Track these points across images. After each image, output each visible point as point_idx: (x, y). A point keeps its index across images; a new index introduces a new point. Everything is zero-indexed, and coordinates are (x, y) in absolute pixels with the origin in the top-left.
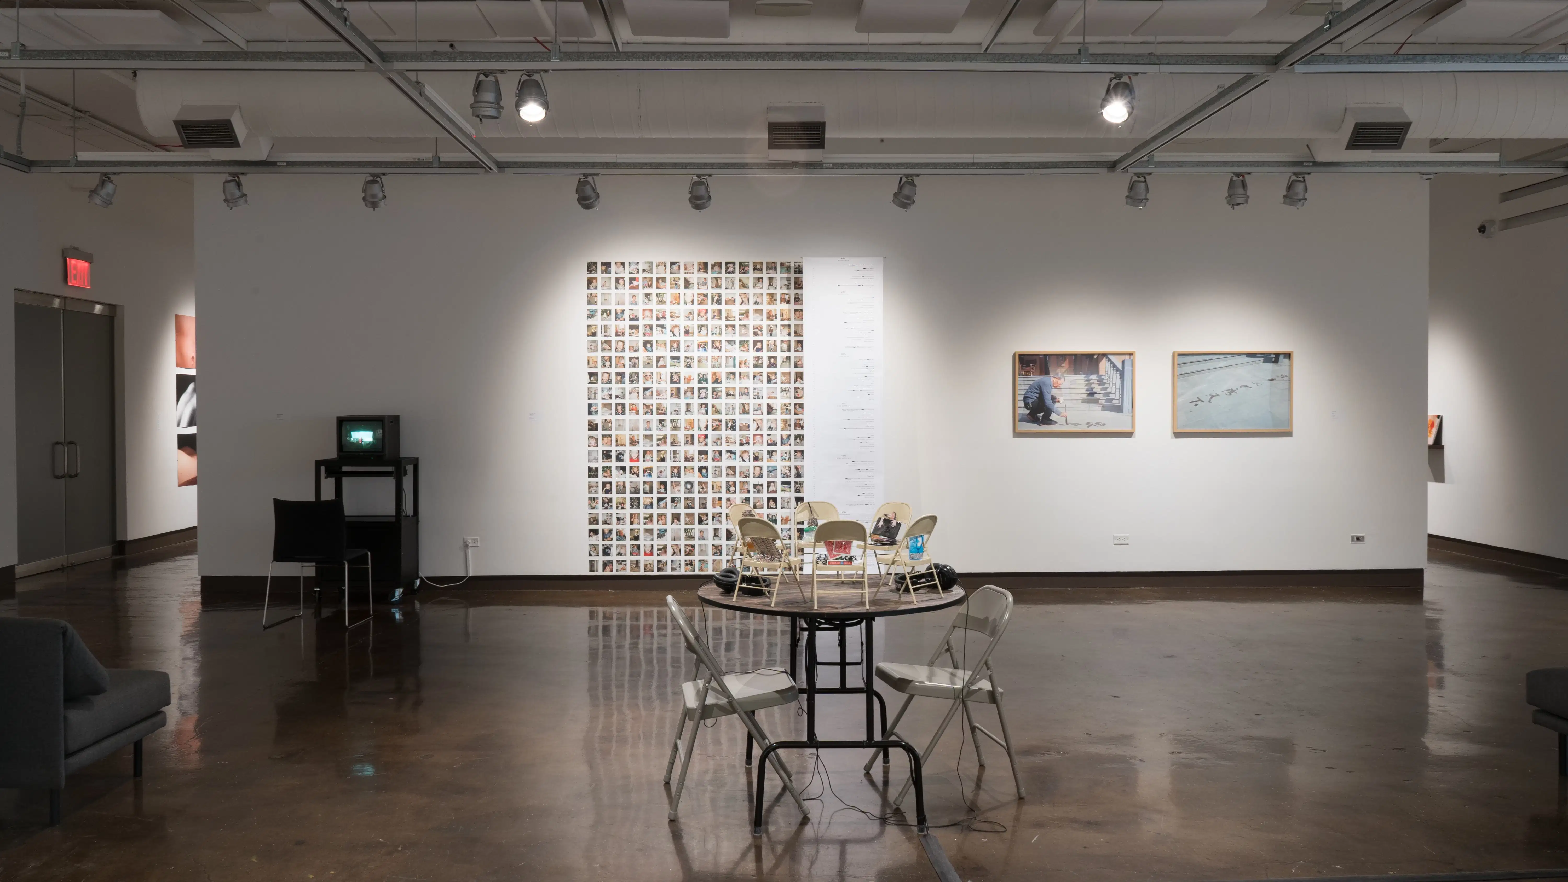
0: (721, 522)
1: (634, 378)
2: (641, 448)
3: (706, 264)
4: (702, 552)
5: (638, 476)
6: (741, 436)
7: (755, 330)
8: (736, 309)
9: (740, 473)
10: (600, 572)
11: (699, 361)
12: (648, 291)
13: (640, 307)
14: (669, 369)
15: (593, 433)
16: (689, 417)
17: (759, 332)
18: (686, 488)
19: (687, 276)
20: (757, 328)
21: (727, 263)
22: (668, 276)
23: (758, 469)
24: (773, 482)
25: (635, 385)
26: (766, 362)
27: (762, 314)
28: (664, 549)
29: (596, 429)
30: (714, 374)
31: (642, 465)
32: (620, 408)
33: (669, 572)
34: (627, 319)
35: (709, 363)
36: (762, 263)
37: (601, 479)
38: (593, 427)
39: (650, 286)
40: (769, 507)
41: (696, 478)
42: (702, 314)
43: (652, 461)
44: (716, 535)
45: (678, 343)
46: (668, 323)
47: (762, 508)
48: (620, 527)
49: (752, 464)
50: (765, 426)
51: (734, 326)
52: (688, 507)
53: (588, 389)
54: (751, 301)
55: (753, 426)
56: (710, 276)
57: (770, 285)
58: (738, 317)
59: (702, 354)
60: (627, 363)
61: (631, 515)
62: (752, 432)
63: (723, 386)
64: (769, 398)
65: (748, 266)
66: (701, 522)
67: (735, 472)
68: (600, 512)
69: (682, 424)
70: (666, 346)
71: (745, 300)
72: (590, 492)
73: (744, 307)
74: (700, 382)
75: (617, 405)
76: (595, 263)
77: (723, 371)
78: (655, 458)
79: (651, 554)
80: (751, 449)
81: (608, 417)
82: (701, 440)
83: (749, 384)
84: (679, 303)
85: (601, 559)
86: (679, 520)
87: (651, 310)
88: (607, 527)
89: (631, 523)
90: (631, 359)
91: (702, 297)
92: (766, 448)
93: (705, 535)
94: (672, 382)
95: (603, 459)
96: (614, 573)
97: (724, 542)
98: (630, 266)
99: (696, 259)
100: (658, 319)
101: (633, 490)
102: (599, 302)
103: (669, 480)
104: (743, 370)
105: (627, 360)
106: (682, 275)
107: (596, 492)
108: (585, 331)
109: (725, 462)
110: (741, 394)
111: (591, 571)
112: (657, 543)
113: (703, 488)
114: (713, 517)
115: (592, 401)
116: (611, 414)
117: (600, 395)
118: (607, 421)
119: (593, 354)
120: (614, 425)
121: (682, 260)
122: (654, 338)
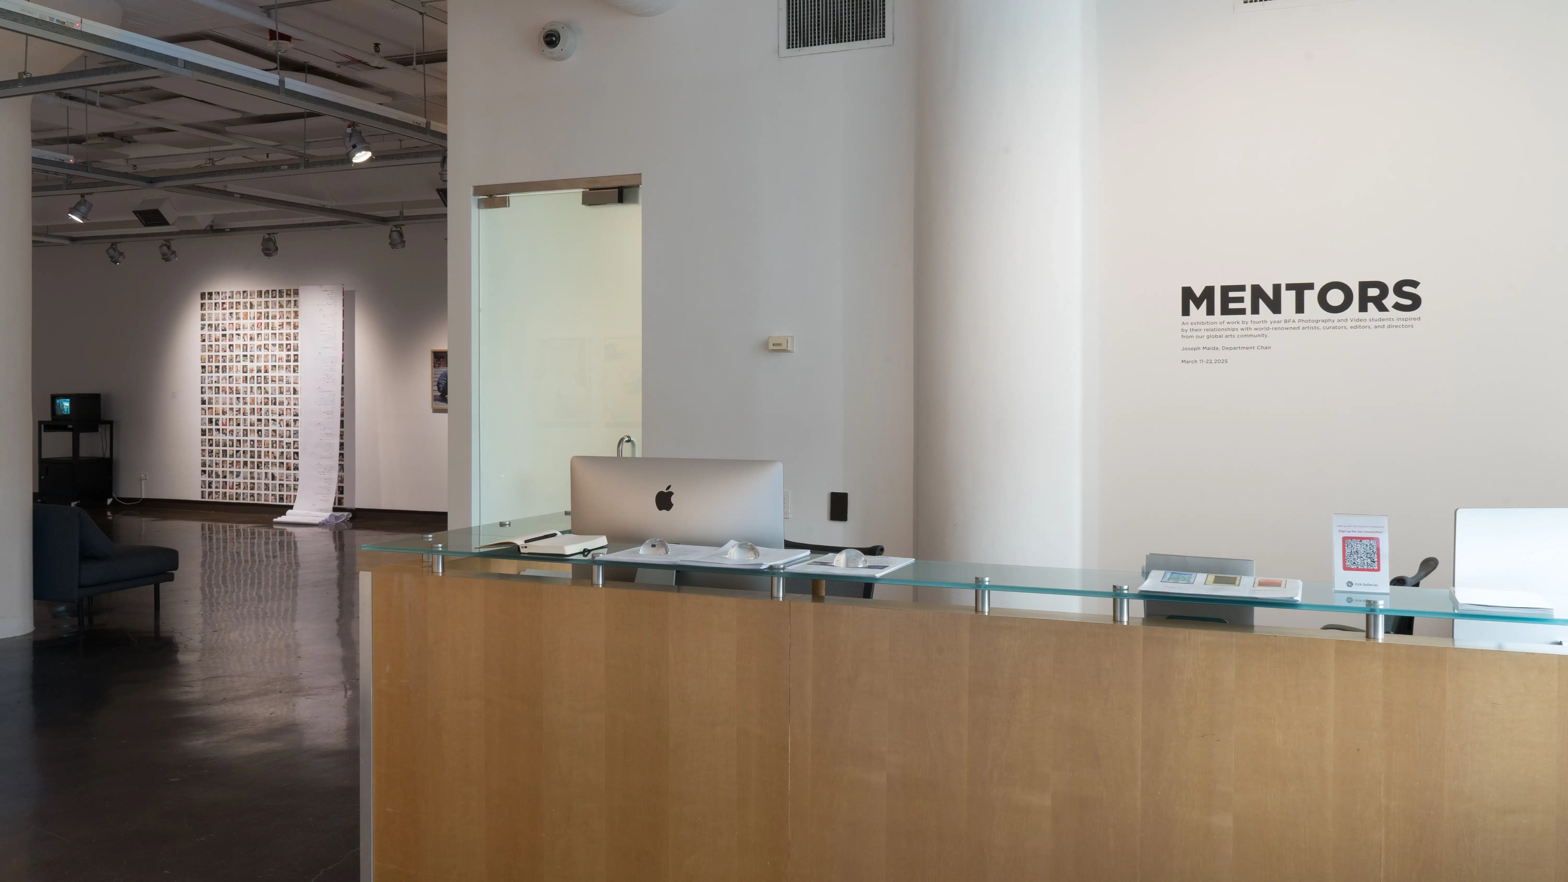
0: (269, 468)
1: (224, 369)
2: (228, 416)
3: (261, 292)
4: (259, 488)
5: (226, 435)
6: (279, 409)
7: (287, 336)
8: (277, 322)
9: (279, 434)
10: (207, 499)
11: (257, 358)
12: (231, 311)
13: (227, 322)
14: (242, 363)
15: (204, 406)
16: (252, 396)
17: (289, 338)
18: (251, 444)
19: (252, 300)
20: (288, 335)
21: (272, 291)
22: (242, 300)
23: (288, 432)
24: (296, 441)
25: (224, 375)
26: (292, 358)
27: (290, 325)
28: (239, 485)
29: (205, 404)
30: (265, 367)
31: (228, 428)
32: (217, 389)
33: (241, 501)
34: (221, 330)
35: (263, 359)
36: (290, 290)
37: (207, 437)
38: (203, 402)
39: (232, 308)
40: (294, 459)
41: (256, 438)
42: (259, 326)
43: (233, 425)
44: (266, 477)
45: (246, 345)
46: (241, 332)
47: (290, 459)
48: (217, 469)
49: (285, 428)
50: (292, 403)
51: (275, 334)
52: (252, 457)
53: (202, 377)
54: (285, 317)
55: (286, 402)
56: (263, 300)
57: (295, 305)
58: (278, 327)
59: (259, 353)
60: (221, 359)
61: (223, 461)
62: (285, 407)
63: (270, 374)
64: (294, 383)
65: (283, 292)
66: (258, 467)
67: (276, 434)
68: (207, 458)
69: (249, 401)
70: (240, 348)
71: (282, 316)
72: (202, 445)
73: (281, 321)
74: (257, 372)
75: (216, 387)
76: (204, 293)
77: (270, 364)
78: (235, 424)
79: (233, 488)
80: (285, 418)
81: (210, 396)
82: (259, 411)
83: (283, 373)
84: (247, 319)
85: (207, 490)
86: (247, 466)
87: (233, 324)
88: (211, 469)
89: (223, 467)
90: (223, 356)
91: (259, 315)
92: (293, 418)
93: (260, 476)
94: (244, 372)
95: (209, 423)
96: (214, 500)
97: (270, 482)
98: (222, 295)
99: (256, 289)
100: (236, 330)
101: (224, 445)
102: (207, 319)
103: (242, 438)
104: (281, 364)
105: (221, 357)
106: (248, 300)
107: (205, 446)
108: (200, 340)
109: (271, 427)
110: (280, 380)
111: (202, 498)
112: (236, 480)
113: (259, 445)
114: (265, 465)
115: (203, 385)
116: (212, 394)
117: (207, 381)
118: (210, 399)
119: (203, 354)
120: (214, 401)
121: (249, 290)
122: (234, 343)
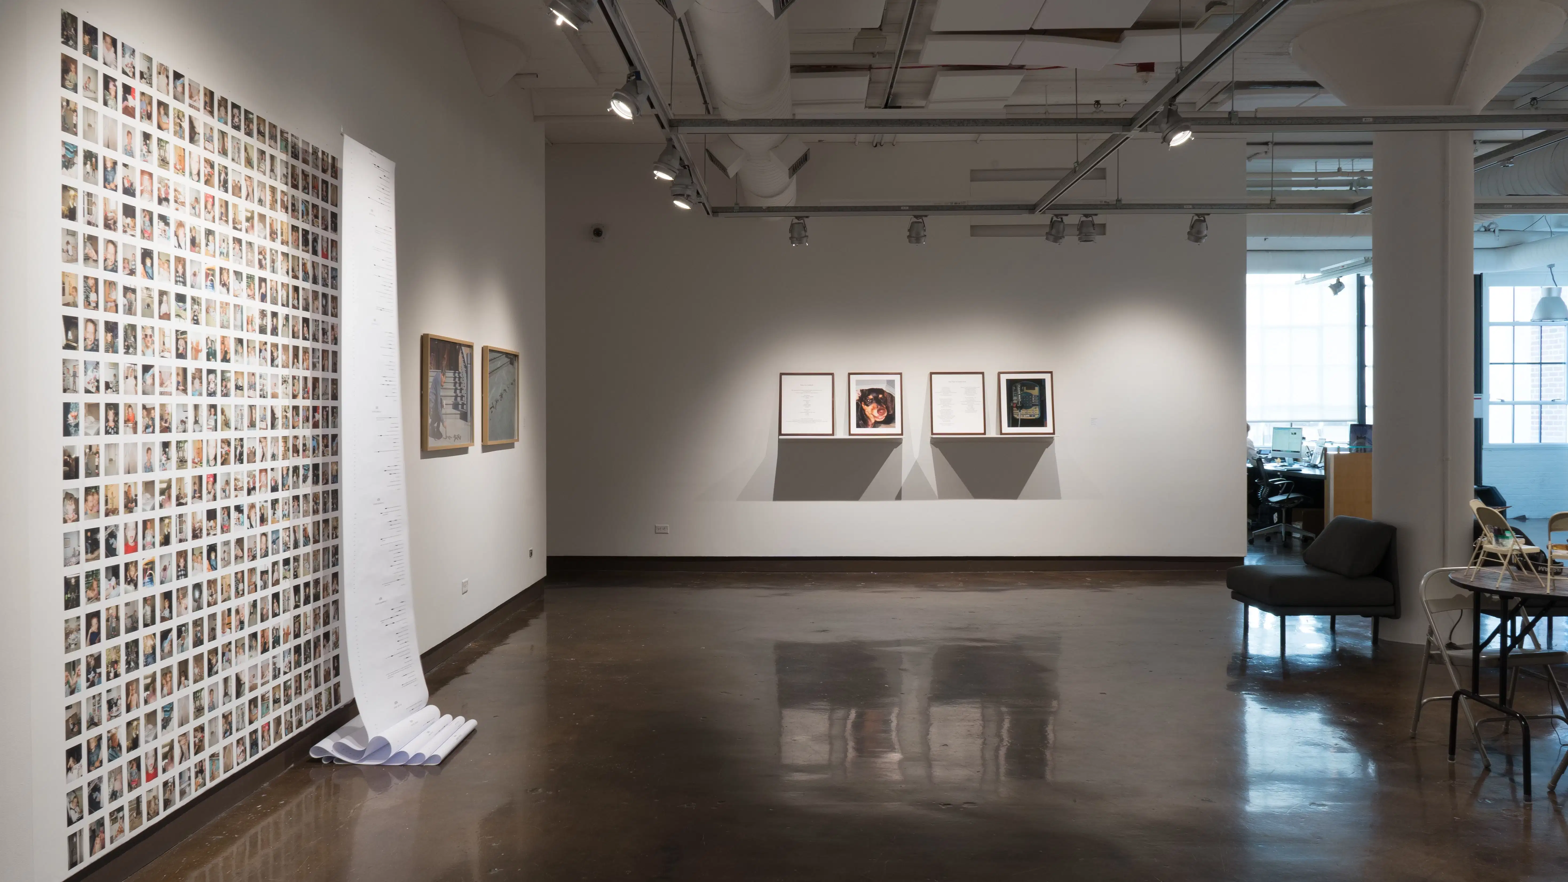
0: (230, 663)
1: (130, 341)
2: (139, 515)
3: (212, 96)
4: (213, 736)
5: (136, 586)
6: (248, 475)
7: (260, 257)
8: (242, 207)
9: (248, 551)
10: (84, 859)
11: (207, 311)
12: (147, 127)
13: (137, 164)
15: (71, 484)
16: (197, 436)
17: (264, 262)
18: (194, 599)
19: (192, 113)
20: (261, 253)
21: (233, 105)
23: (264, 540)
25: (130, 359)
26: (269, 324)
27: (265, 226)
28: (170, 754)
30: (223, 341)
32: (111, 414)
33: (175, 803)
34: (120, 186)
35: (218, 317)
36: (264, 122)
38: (71, 470)
41: (204, 574)
42: (209, 206)
43: (154, 545)
44: (225, 694)
45: (184, 264)
46: (171, 213)
48: (113, 725)
49: (258, 531)
50: (269, 452)
51: (240, 243)
52: (196, 642)
54: (256, 196)
55: (259, 453)
56: (216, 124)
57: (272, 169)
58: (244, 224)
59: (210, 295)
60: (120, 300)
61: (127, 688)
62: (258, 465)
63: (232, 368)
64: (273, 396)
65: (252, 122)
66: (210, 670)
67: (243, 551)
69: (189, 453)
70: (169, 267)
71: (250, 191)
72: (67, 649)
73: (250, 206)
74: (208, 357)
77: (231, 337)
78: (157, 537)
79: (155, 773)
80: (257, 499)
81: (93, 440)
82: (210, 487)
83: (256, 365)
84: (183, 171)
86: (186, 676)
87: (151, 177)
88: (93, 733)
89: (128, 709)
90: (125, 291)
91: (209, 169)
92: (270, 497)
93: (215, 698)
94: (178, 354)
95: (87, 553)
97: (233, 704)
99: (202, 79)
100: (160, 201)
101: (129, 623)
102: (80, 130)
103: (174, 586)
104: (250, 336)
105: (120, 292)
106: (186, 109)
107: (77, 646)
109: (234, 532)
110: (249, 386)
112: (162, 742)
113: (212, 595)
114: (223, 655)
115: (69, 398)
116: (98, 433)
117: (82, 382)
118: (92, 452)
119: (70, 268)
120: (102, 461)
121: (189, 76)
122: (156, 246)
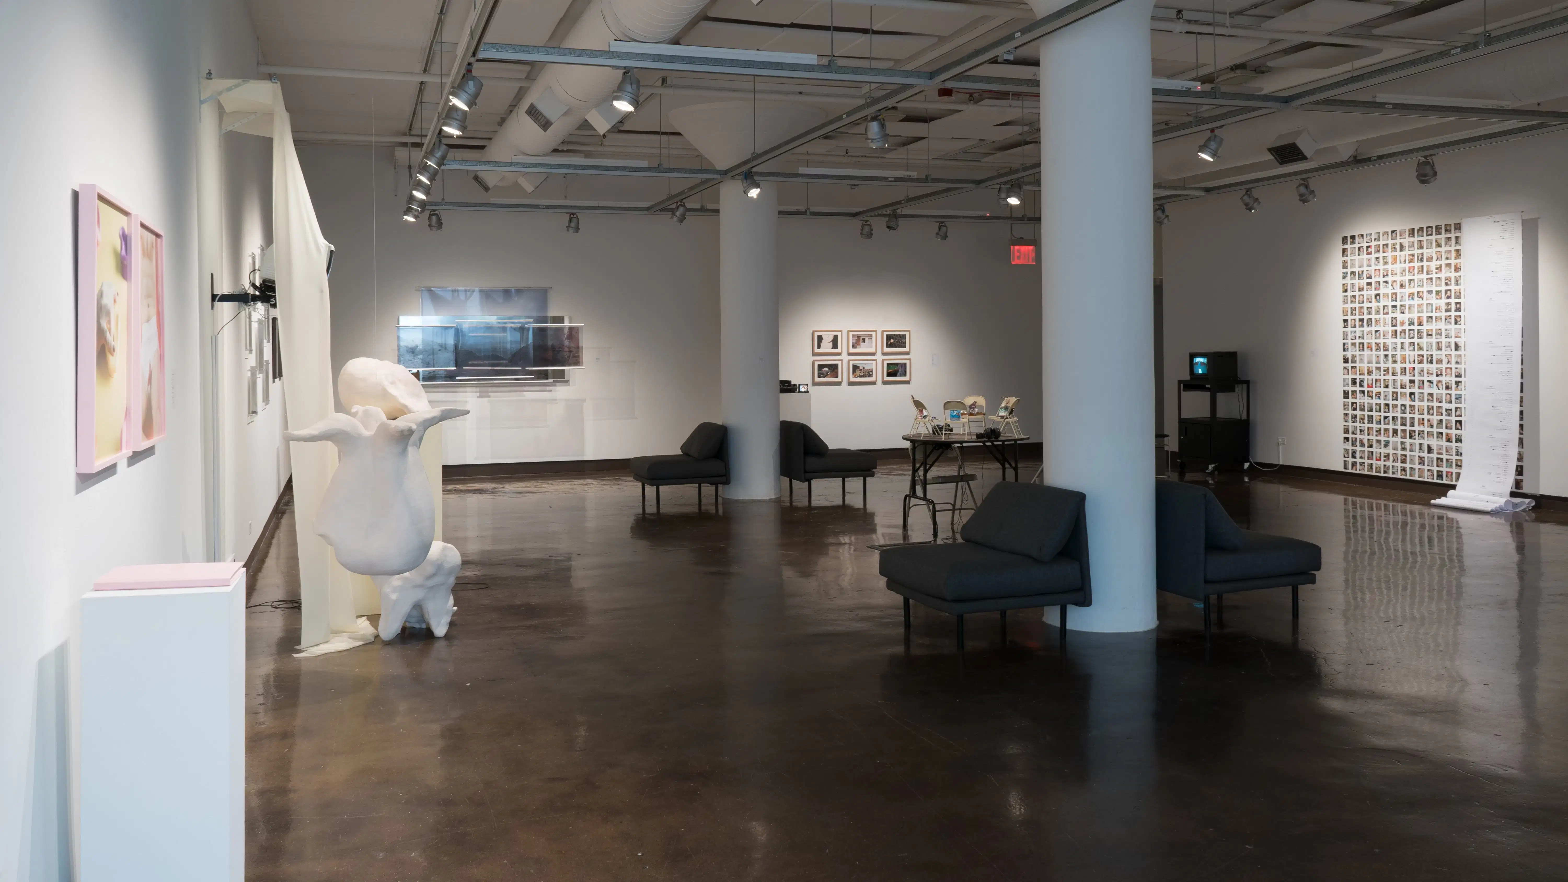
0: (1424, 438)
1: (1369, 323)
2: (1374, 377)
3: (1413, 230)
4: (1412, 461)
5: (1372, 398)
6: (1437, 369)
7: (1447, 281)
8: (1433, 265)
9: (1437, 398)
10: (1350, 470)
11: (1409, 308)
12: (1377, 255)
13: (1373, 268)
14: (1391, 315)
15: (1346, 365)
16: (1403, 353)
17: (1449, 283)
18: (1402, 410)
19: (1402, 241)
20: (1447, 279)
21: (1427, 228)
22: (1390, 242)
23: (1448, 396)
24: (1459, 408)
25: (1369, 329)
26: (1453, 307)
27: (1450, 268)
28: (1387, 457)
29: (1348, 362)
30: (1419, 318)
31: (1375, 390)
32: (1361, 346)
33: (1390, 475)
34: (1365, 277)
35: (1416, 309)
36: (1450, 225)
37: (1350, 400)
38: (1346, 361)
39: (1379, 251)
40: (1457, 429)
41: (1408, 402)
42: (1411, 271)
43: (1380, 387)
44: (1420, 449)
45: (1396, 294)
46: (1390, 279)
47: (1452, 429)
48: (1362, 437)
49: (1444, 392)
50: (1453, 361)
51: (1431, 279)
52: (1403, 424)
53: (1343, 331)
54: (1444, 257)
55: (1445, 360)
56: (1416, 239)
57: (1457, 243)
58: (1434, 271)
59: (1411, 302)
60: (1366, 311)
61: (1368, 428)
62: (1444, 366)
63: (1425, 328)
64: (1456, 337)
65: (1441, 228)
66: (1411, 437)
67: (1433, 398)
68: (1350, 424)
69: (1399, 359)
70: (1388, 297)
71: (1439, 256)
72: (1344, 409)
73: (1439, 263)
74: (1409, 325)
75: (1360, 343)
76: (1346, 237)
77: (1424, 316)
78: (1382, 385)
79: (1380, 460)
80: (1444, 379)
81: (1354, 353)
82: (1411, 371)
83: (1442, 325)
84: (1396, 263)
85: (1351, 460)
86: (1397, 435)
87: (1379, 270)
88: (1354, 436)
89: (1369, 435)
90: (1368, 308)
91: (1411, 257)
92: (1454, 379)
93: (1413, 448)
94: (1393, 325)
95: (1352, 384)
96: (1358, 472)
97: (1425, 455)
98: (1366, 237)
99: (1407, 227)
100: (1384, 276)
101: (1369, 409)
102: (1349, 267)
103: (1391, 402)
104: (1438, 314)
105: (1365, 309)
106: (1398, 241)
107: (1348, 410)
108: (1341, 290)
109: (1427, 390)
110: (1437, 334)
111: (1345, 468)
112: (1384, 451)
113: (1412, 410)
114: (1419, 434)
115: (1345, 341)
116: (1356, 351)
117: (1349, 336)
118: (1354, 357)
119: (1345, 306)
120: (1358, 359)
121: (1398, 229)
122: (1381, 292)
